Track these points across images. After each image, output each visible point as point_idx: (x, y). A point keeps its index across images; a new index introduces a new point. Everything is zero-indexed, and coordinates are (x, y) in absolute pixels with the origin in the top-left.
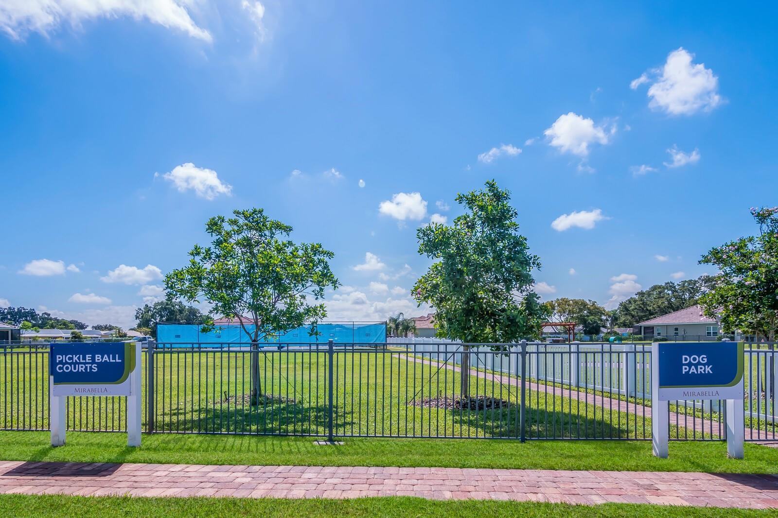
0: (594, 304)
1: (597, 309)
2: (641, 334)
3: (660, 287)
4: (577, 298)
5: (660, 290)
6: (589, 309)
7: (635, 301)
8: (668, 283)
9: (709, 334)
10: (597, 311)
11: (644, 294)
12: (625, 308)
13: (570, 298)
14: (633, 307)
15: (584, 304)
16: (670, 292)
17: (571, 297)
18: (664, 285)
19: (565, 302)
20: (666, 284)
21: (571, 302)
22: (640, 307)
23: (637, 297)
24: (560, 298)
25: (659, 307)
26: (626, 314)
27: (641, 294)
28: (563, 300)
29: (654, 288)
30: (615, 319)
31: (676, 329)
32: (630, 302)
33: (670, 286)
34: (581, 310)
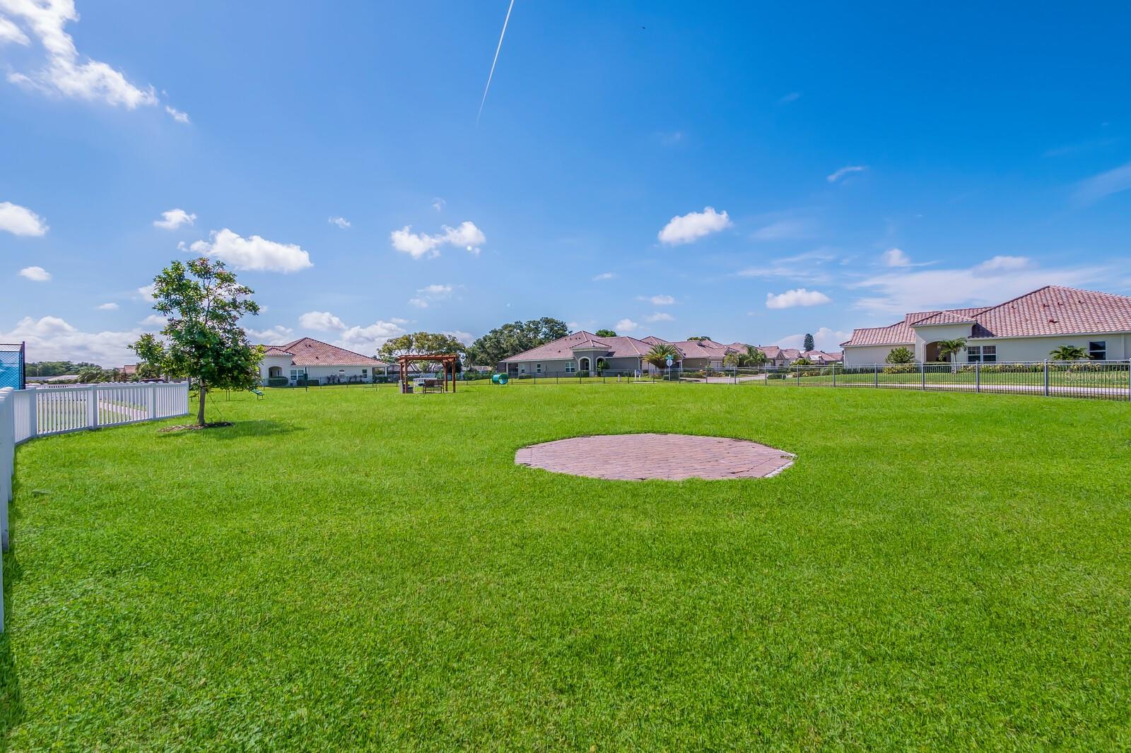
0: (454, 340)
1: (457, 345)
2: (505, 371)
3: (510, 326)
4: (437, 333)
5: (510, 329)
6: (449, 345)
7: (490, 339)
8: (517, 322)
9: (568, 370)
10: (455, 347)
11: (497, 332)
12: (481, 344)
13: (429, 333)
14: (488, 345)
15: (444, 340)
16: (519, 331)
17: (430, 331)
18: (514, 324)
19: (424, 336)
20: (516, 323)
21: (430, 337)
22: (495, 344)
23: (491, 335)
24: (418, 332)
25: (511, 345)
26: (482, 352)
27: (494, 332)
28: (421, 334)
29: (506, 327)
30: (472, 357)
31: (539, 366)
32: (485, 340)
33: (518, 325)
34: (441, 346)
